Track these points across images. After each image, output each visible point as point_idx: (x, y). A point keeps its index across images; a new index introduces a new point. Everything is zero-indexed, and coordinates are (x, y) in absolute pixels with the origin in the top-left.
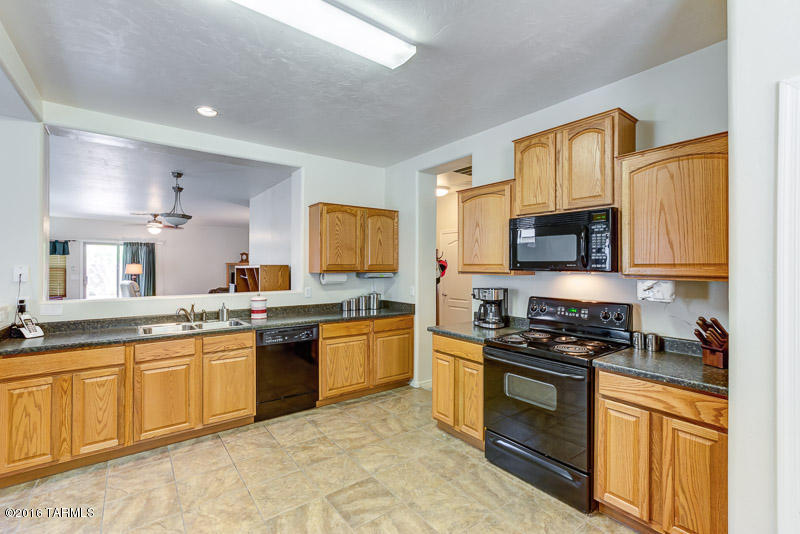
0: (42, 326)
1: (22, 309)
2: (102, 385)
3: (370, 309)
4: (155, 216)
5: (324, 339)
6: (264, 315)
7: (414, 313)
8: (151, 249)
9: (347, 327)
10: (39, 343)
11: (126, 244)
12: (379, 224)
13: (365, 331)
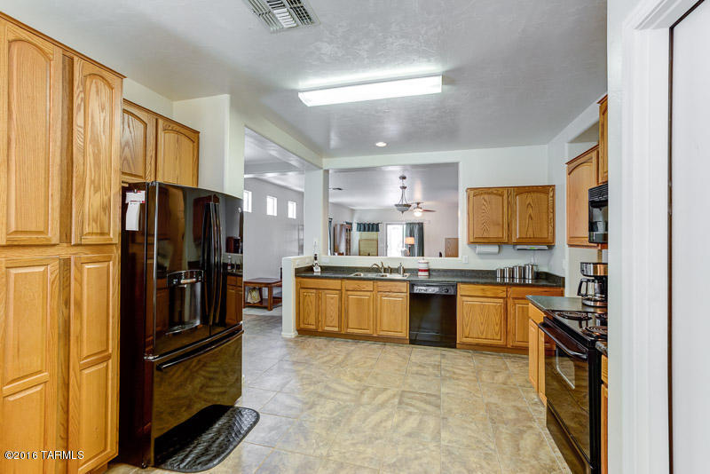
0: (321, 267)
1: (316, 258)
2: (332, 298)
3: (513, 278)
4: (418, 204)
5: (461, 295)
6: (426, 273)
7: (564, 286)
8: (421, 226)
9: (483, 289)
10: (319, 274)
11: (407, 224)
12: (529, 200)
13: (501, 295)
